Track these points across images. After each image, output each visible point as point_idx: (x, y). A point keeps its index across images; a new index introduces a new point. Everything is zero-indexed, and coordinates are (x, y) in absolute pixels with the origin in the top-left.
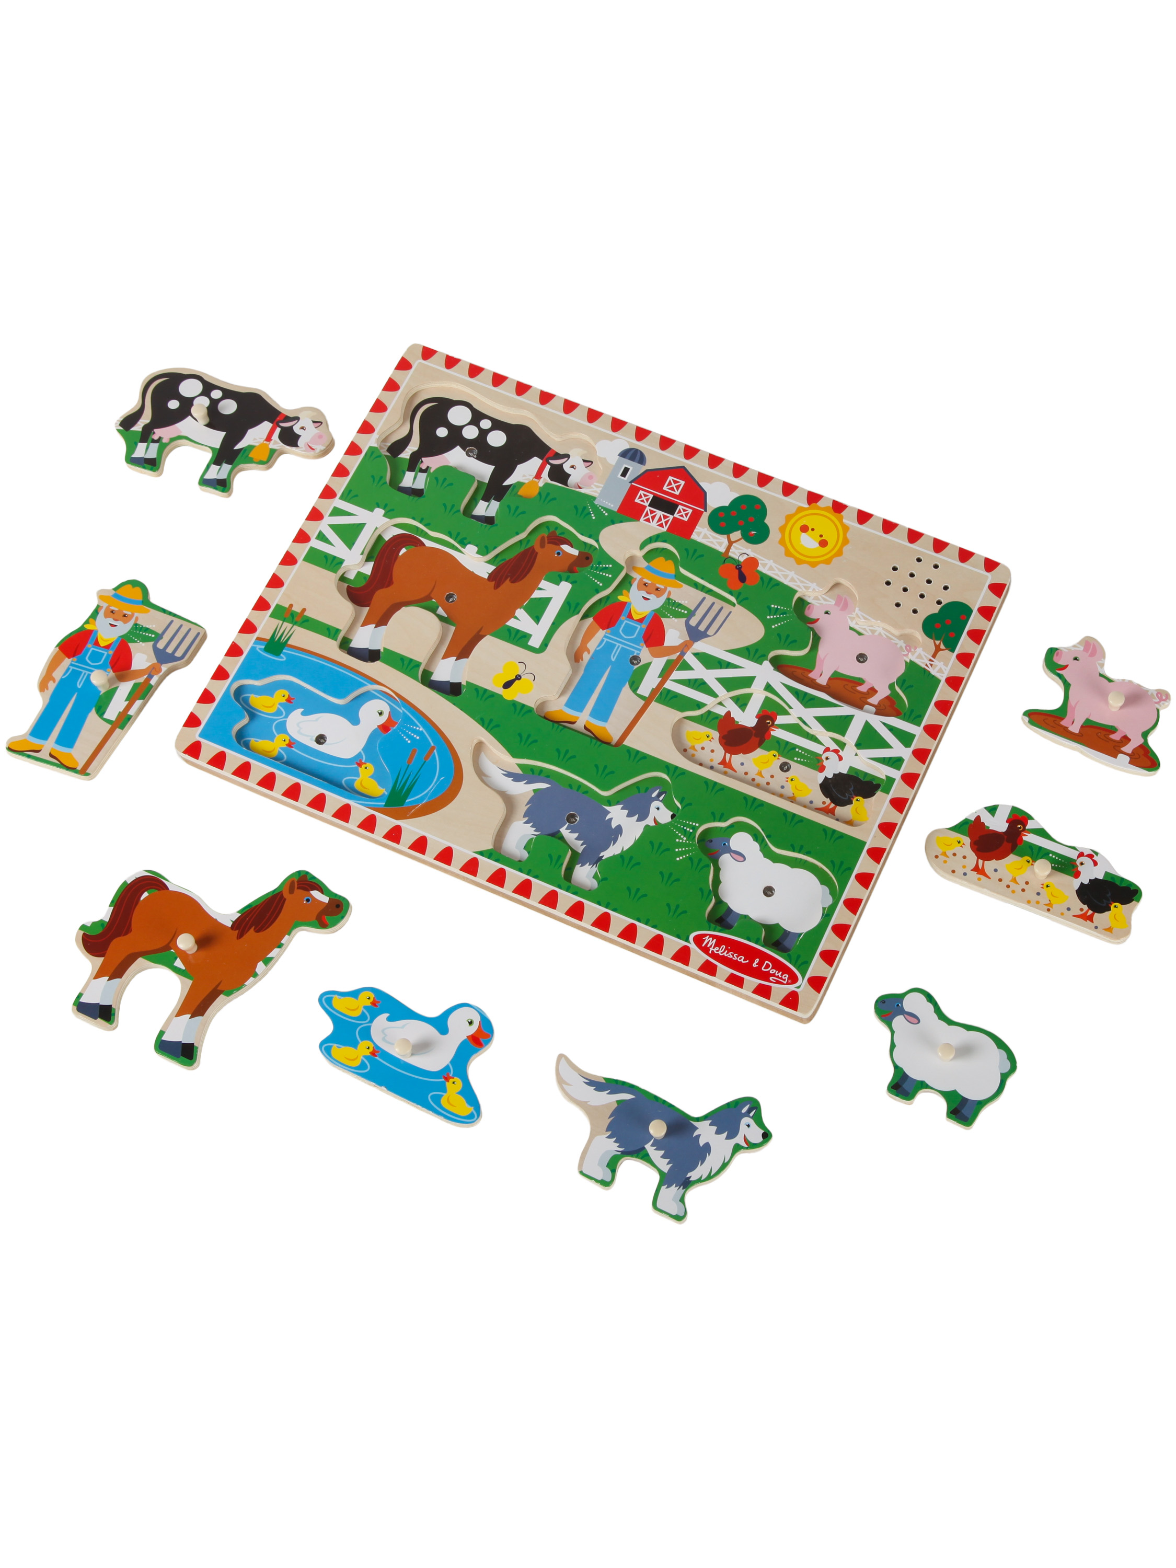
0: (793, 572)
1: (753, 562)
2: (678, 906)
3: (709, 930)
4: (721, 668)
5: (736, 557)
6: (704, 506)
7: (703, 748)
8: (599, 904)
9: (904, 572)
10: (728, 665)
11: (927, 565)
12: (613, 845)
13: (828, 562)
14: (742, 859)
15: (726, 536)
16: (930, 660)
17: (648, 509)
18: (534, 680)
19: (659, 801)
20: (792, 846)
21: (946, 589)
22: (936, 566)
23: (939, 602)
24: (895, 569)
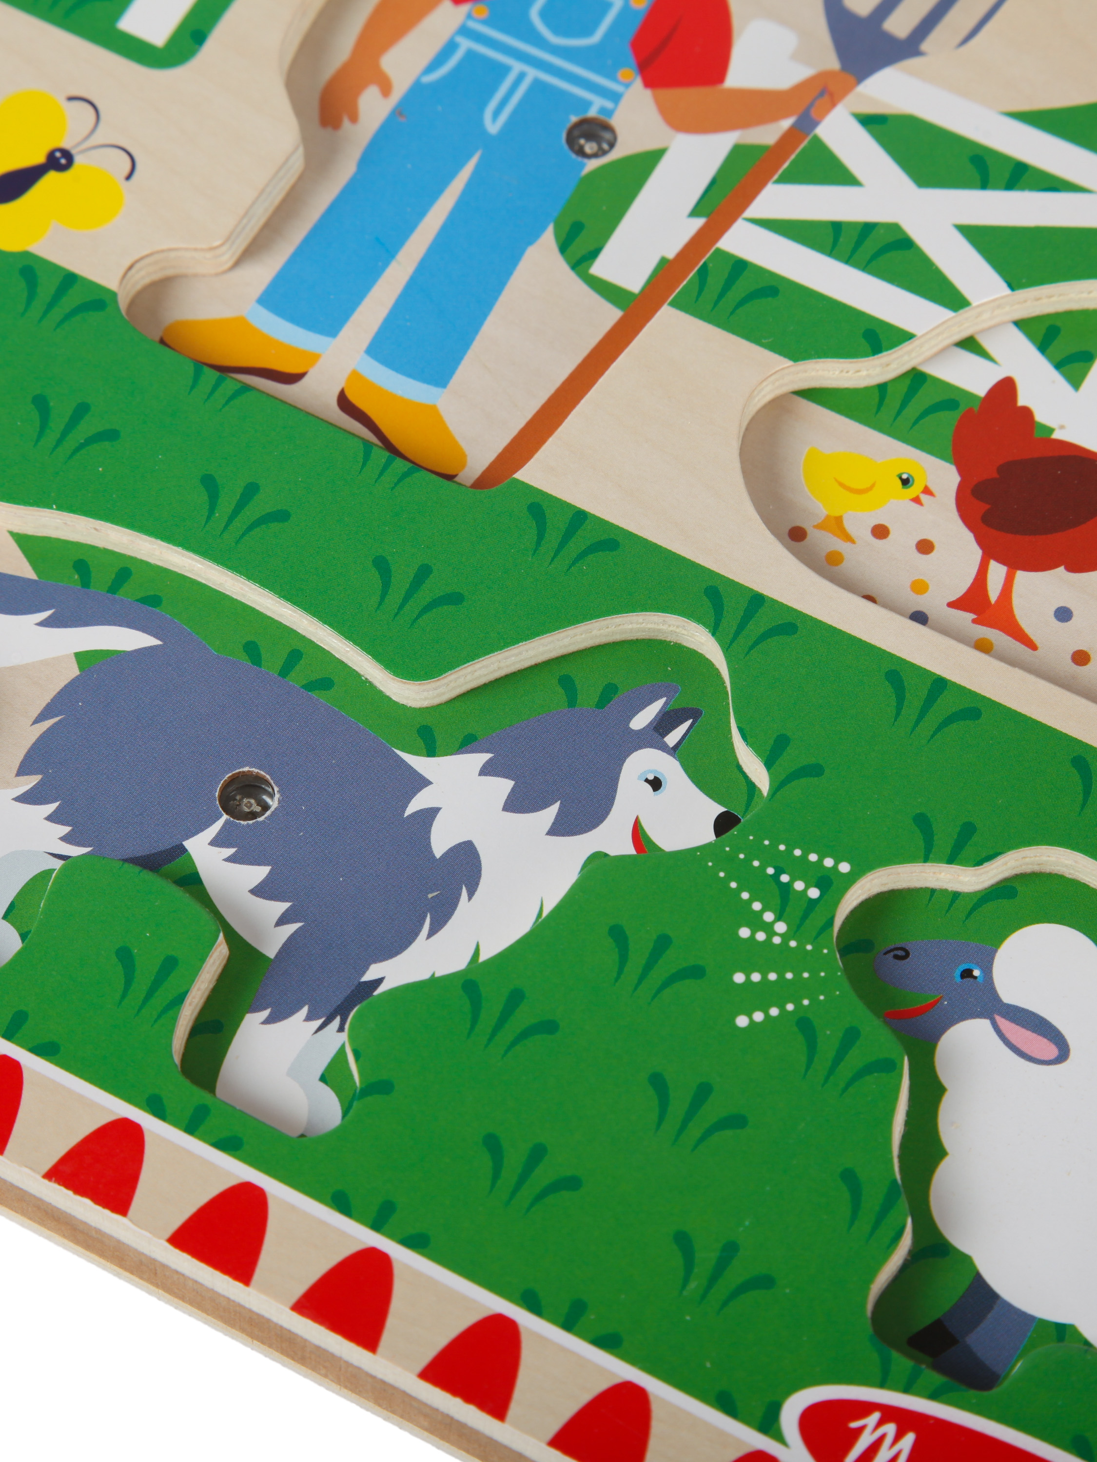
3: (882, 1384)
4: (987, 188)
7: (881, 532)
12: (430, 936)
14: (1052, 1051)
18: (128, 177)
19: (664, 748)
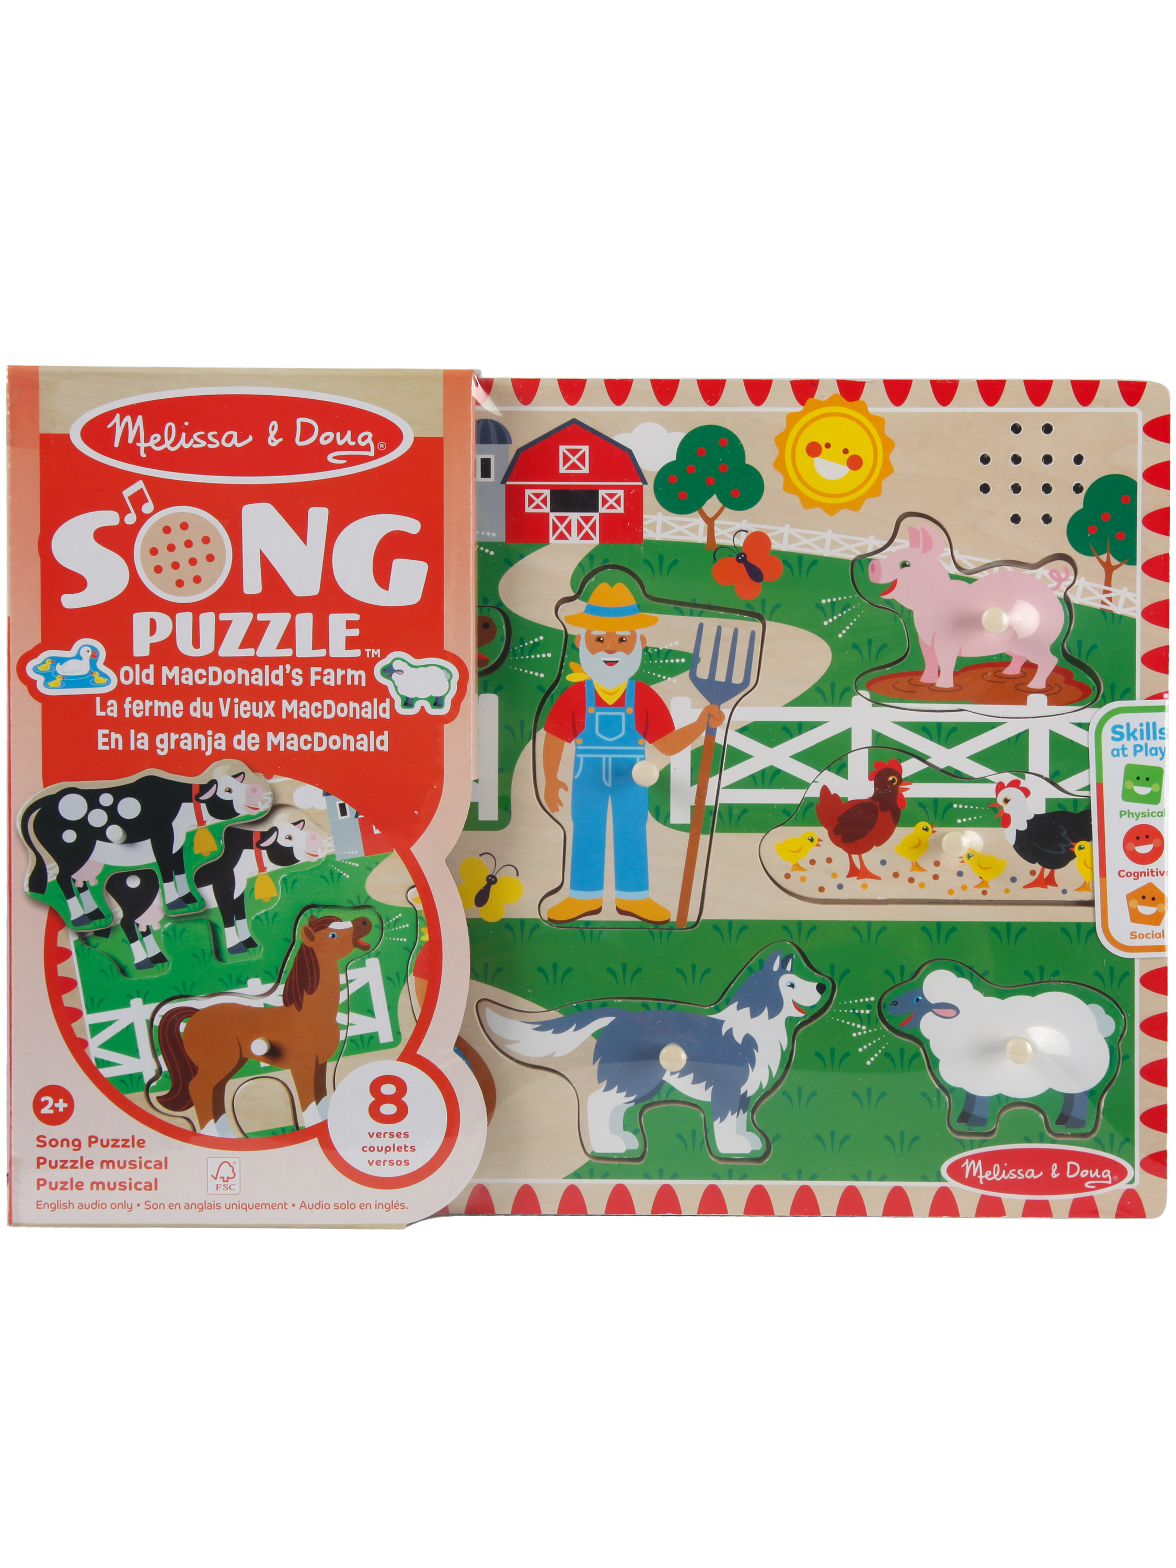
0: (830, 531)
1: (759, 540)
6: (637, 474)
8: (786, 1177)
9: (1002, 459)
10: (801, 728)
11: (1032, 435)
13: (876, 491)
15: (697, 513)
16: (1105, 592)
17: (553, 516)
20: (1027, 973)
21: (1078, 459)
22: (1047, 429)
23: (1078, 489)
24: (985, 460)
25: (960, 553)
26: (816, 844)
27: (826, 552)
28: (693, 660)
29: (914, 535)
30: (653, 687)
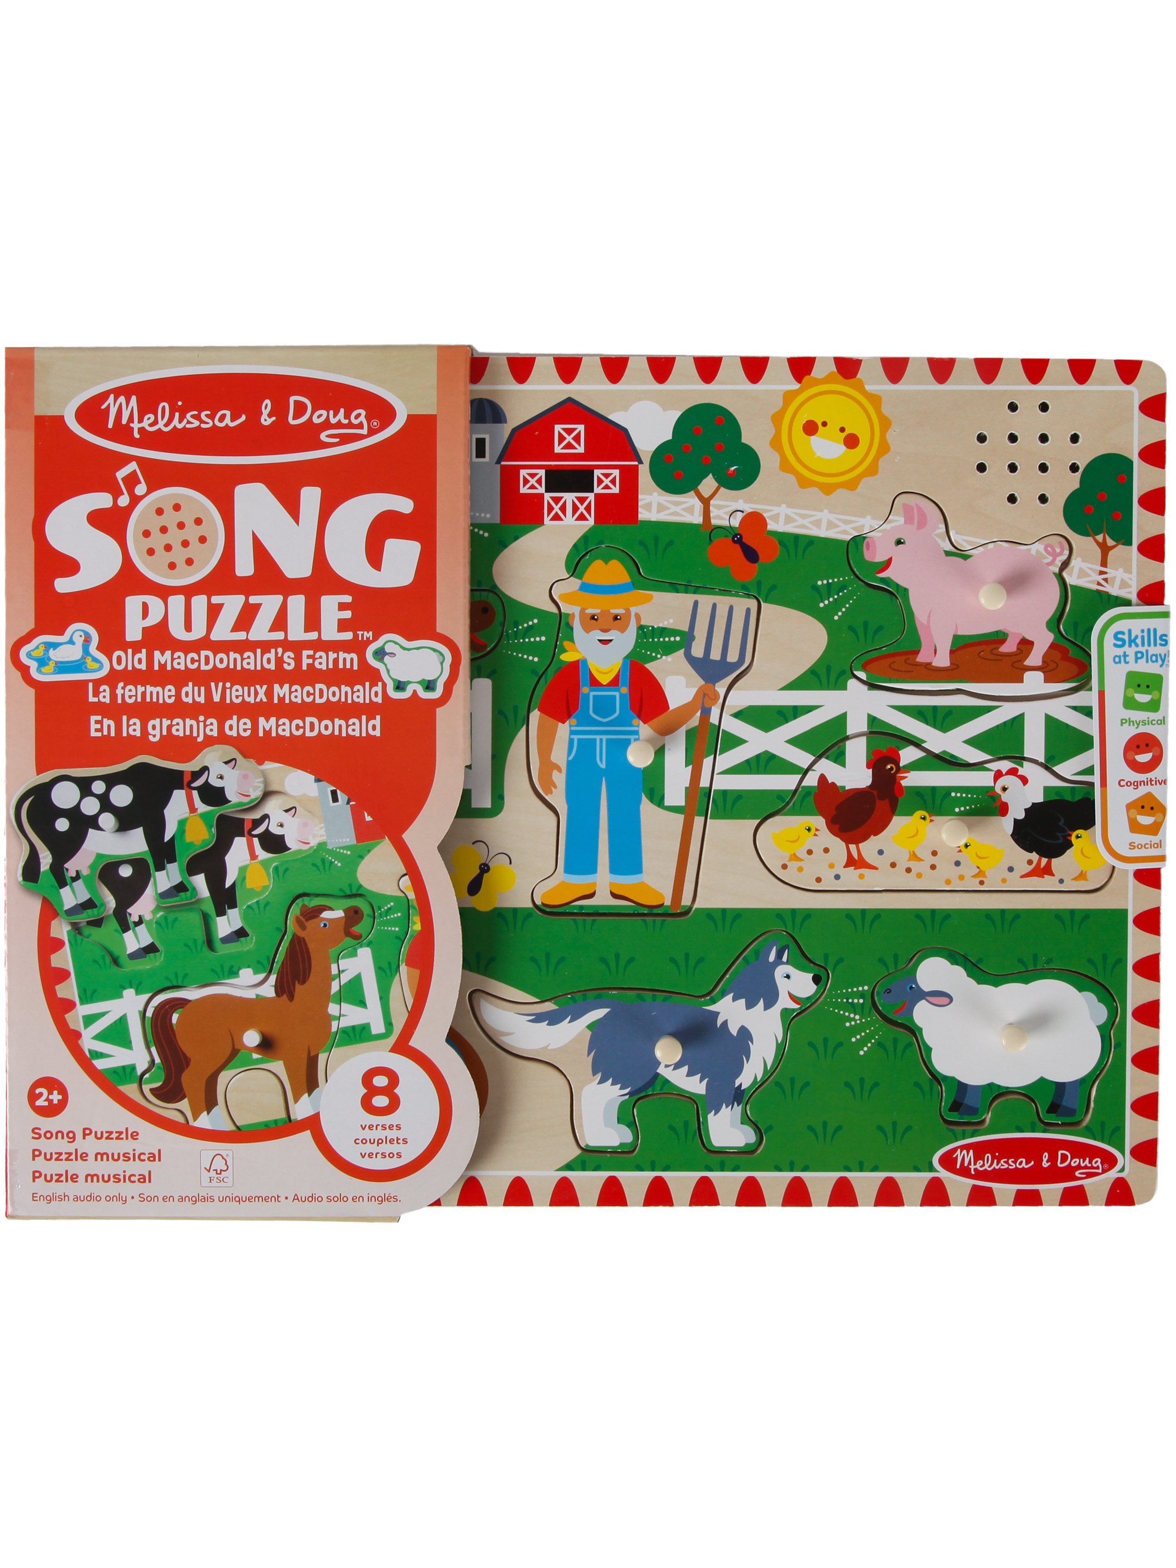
0: (826, 511)
1: (755, 520)
2: (894, 1124)
3: (956, 1141)
4: (787, 722)
5: (725, 523)
6: (633, 453)
8: (778, 1169)
9: (997, 438)
10: (796, 712)
11: (1028, 413)
13: (872, 470)
15: (692, 493)
16: (1102, 573)
17: (548, 497)
18: (511, 863)
20: (1021, 961)
21: (1075, 438)
22: (1044, 407)
23: (1074, 468)
24: (982, 438)
25: (956, 533)
26: (813, 834)
27: (822, 533)
28: (688, 638)
29: (908, 513)
30: (648, 666)
